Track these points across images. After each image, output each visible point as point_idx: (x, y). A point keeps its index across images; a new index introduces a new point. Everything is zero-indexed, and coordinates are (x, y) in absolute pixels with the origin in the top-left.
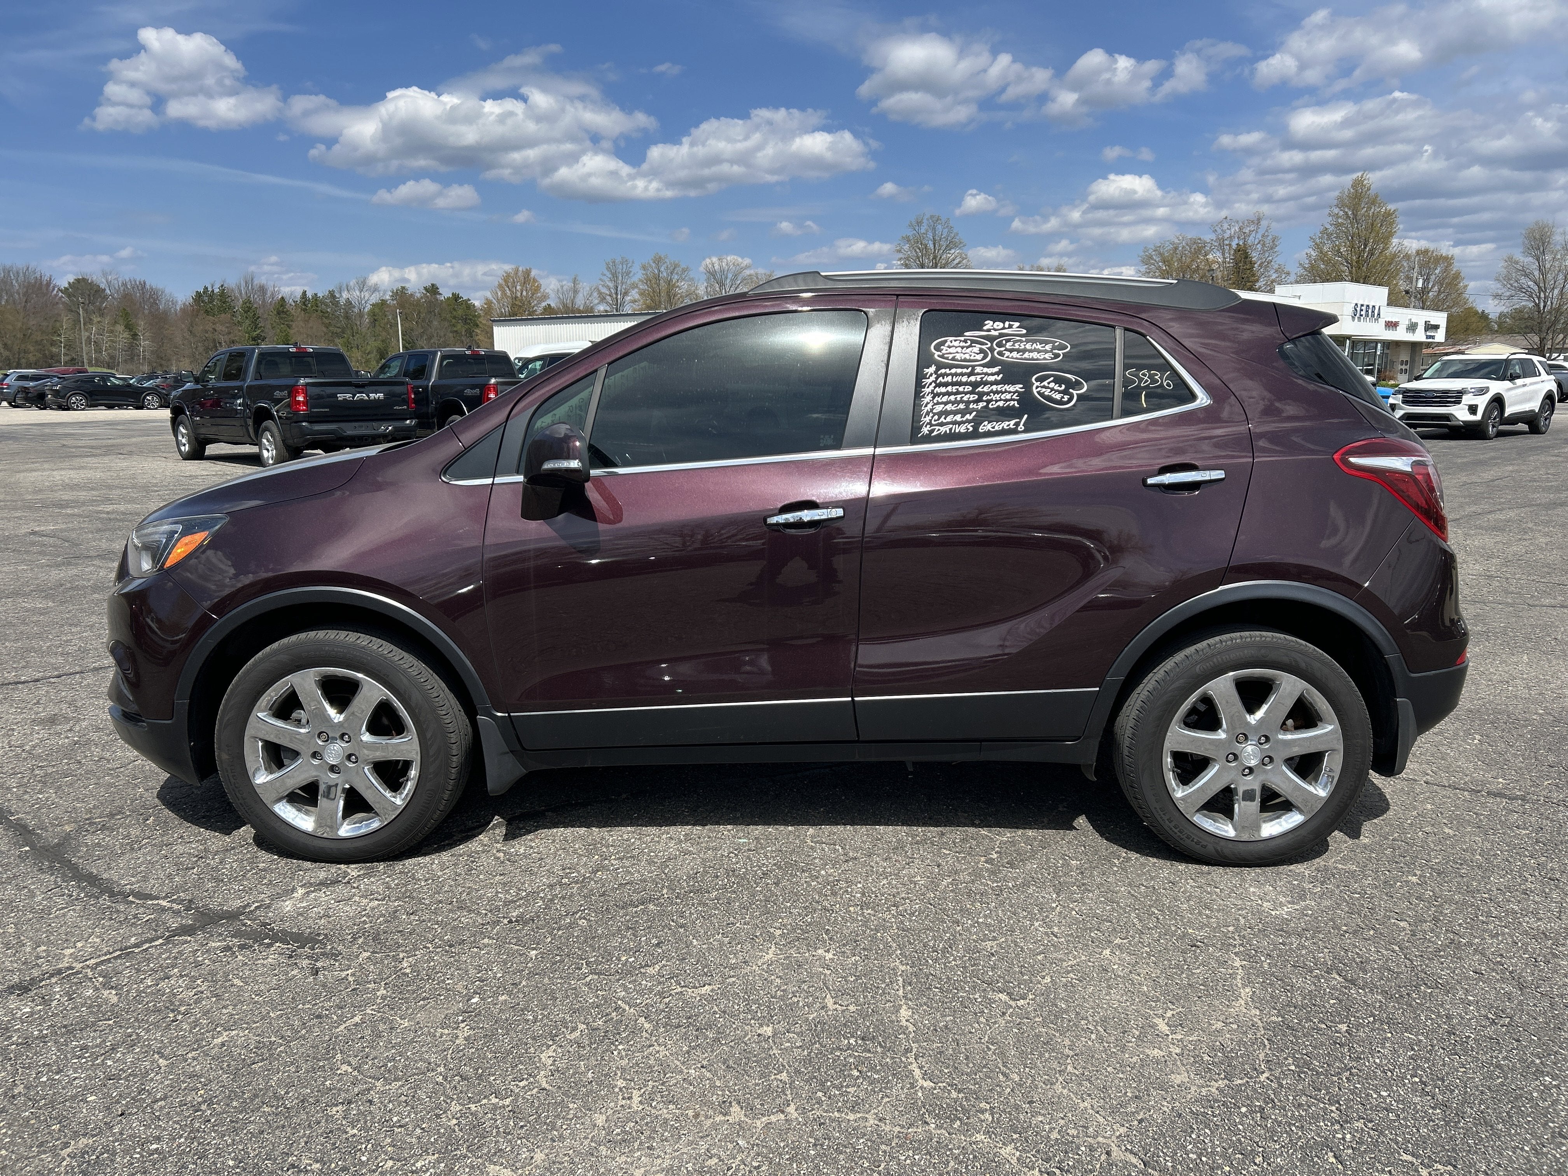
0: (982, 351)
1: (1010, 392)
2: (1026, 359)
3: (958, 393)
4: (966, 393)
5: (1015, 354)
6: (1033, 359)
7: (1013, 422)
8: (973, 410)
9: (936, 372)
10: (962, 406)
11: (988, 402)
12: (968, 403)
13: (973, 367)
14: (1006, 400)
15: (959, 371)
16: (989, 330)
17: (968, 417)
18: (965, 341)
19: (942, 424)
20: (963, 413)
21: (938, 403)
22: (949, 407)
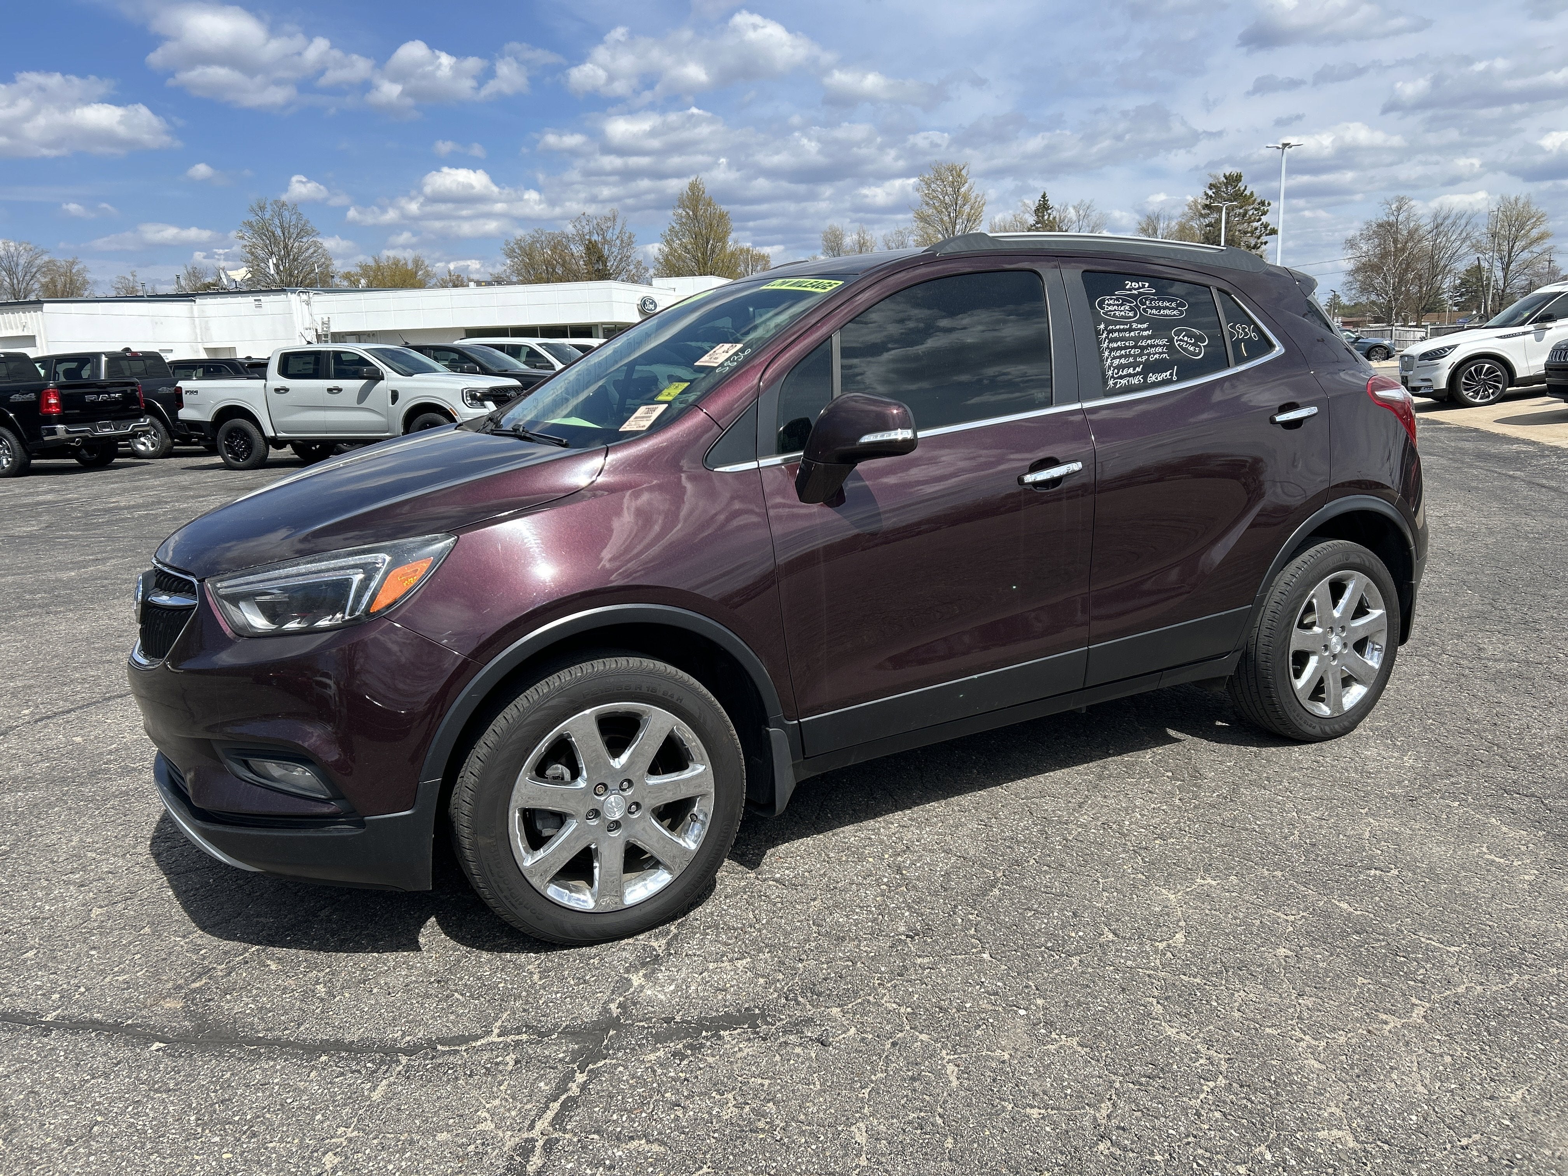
0: (1131, 309)
1: (1160, 346)
2: (1162, 315)
3: (1126, 348)
4: (1131, 348)
5: (1154, 311)
6: (1167, 315)
7: (1168, 374)
8: (1141, 363)
9: (1106, 329)
10: (1131, 360)
11: (1149, 354)
12: (1135, 356)
13: (1130, 323)
14: (1160, 353)
15: (1122, 327)
16: (1130, 290)
17: (1138, 369)
18: (1118, 300)
19: (1121, 377)
20: (1134, 365)
21: (1114, 358)
22: (1123, 361)
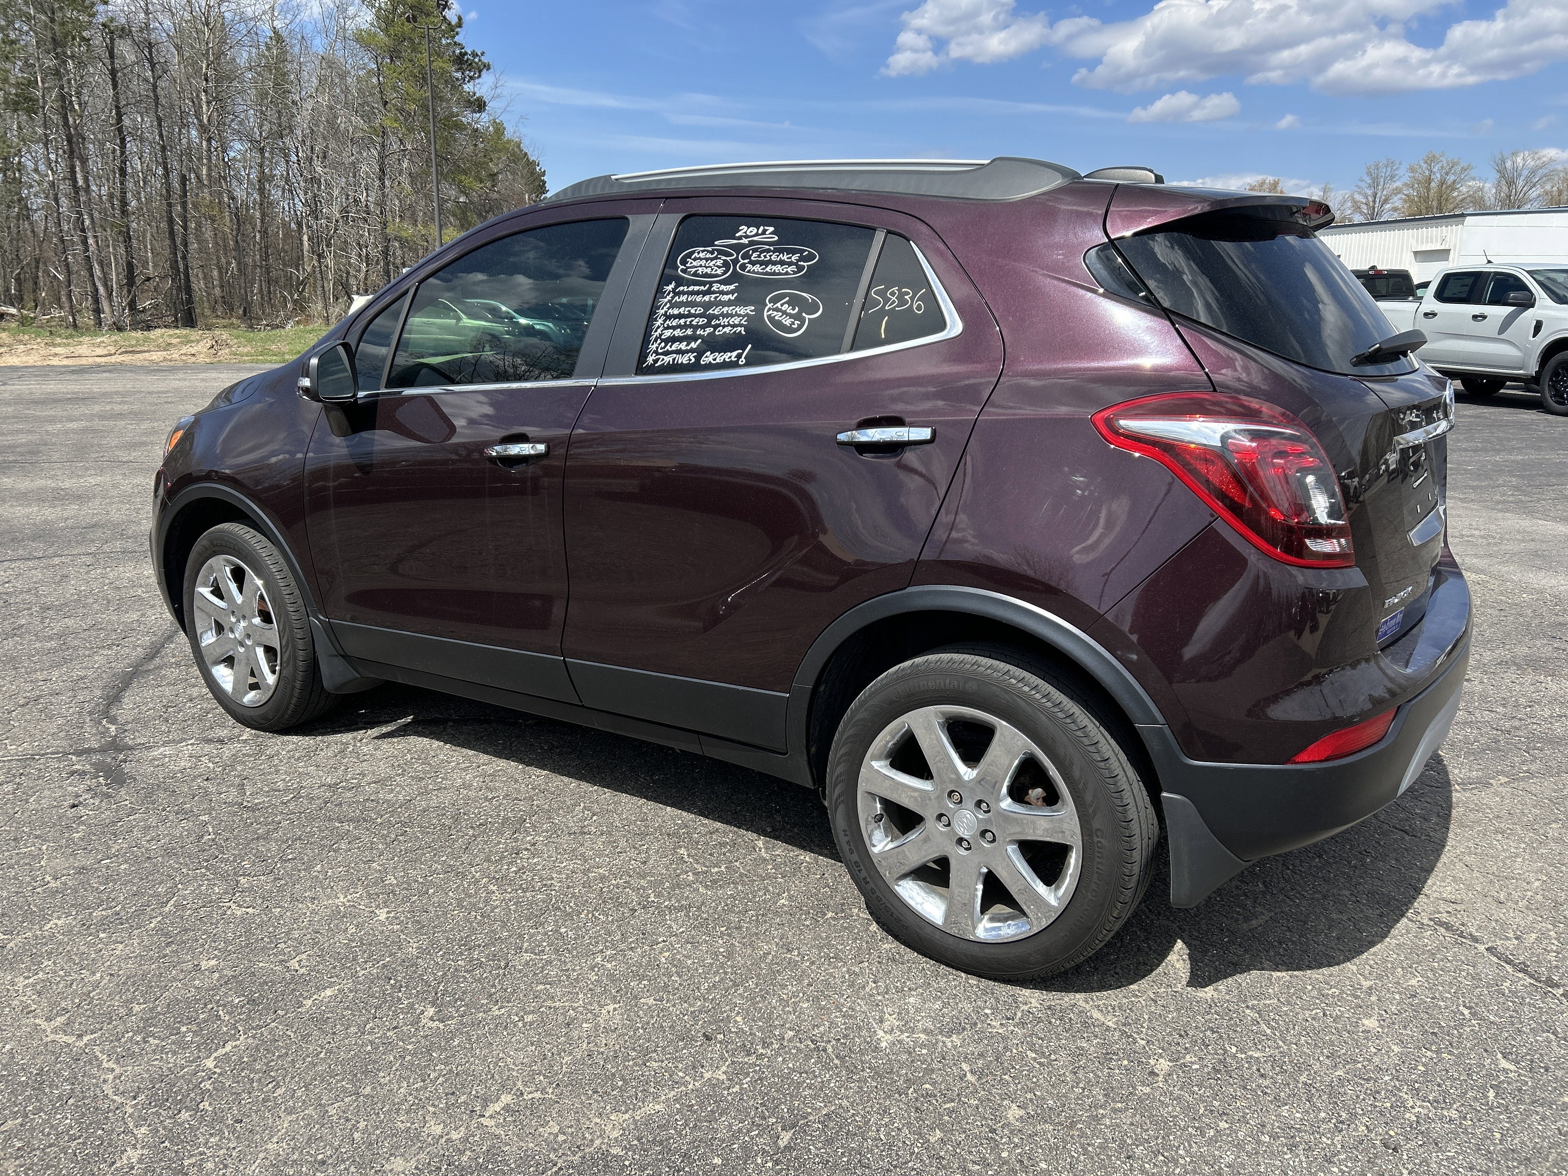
0: (726, 264)
1: (739, 316)
2: (767, 274)
3: (690, 315)
4: (696, 316)
5: (757, 268)
6: (774, 274)
7: (735, 353)
8: (700, 337)
9: (674, 290)
10: (689, 332)
11: (716, 327)
12: (696, 328)
13: (711, 283)
14: (734, 326)
15: (696, 288)
16: (740, 238)
17: (693, 345)
18: (712, 253)
19: (667, 353)
20: (689, 339)
21: (668, 328)
22: (678, 333)
